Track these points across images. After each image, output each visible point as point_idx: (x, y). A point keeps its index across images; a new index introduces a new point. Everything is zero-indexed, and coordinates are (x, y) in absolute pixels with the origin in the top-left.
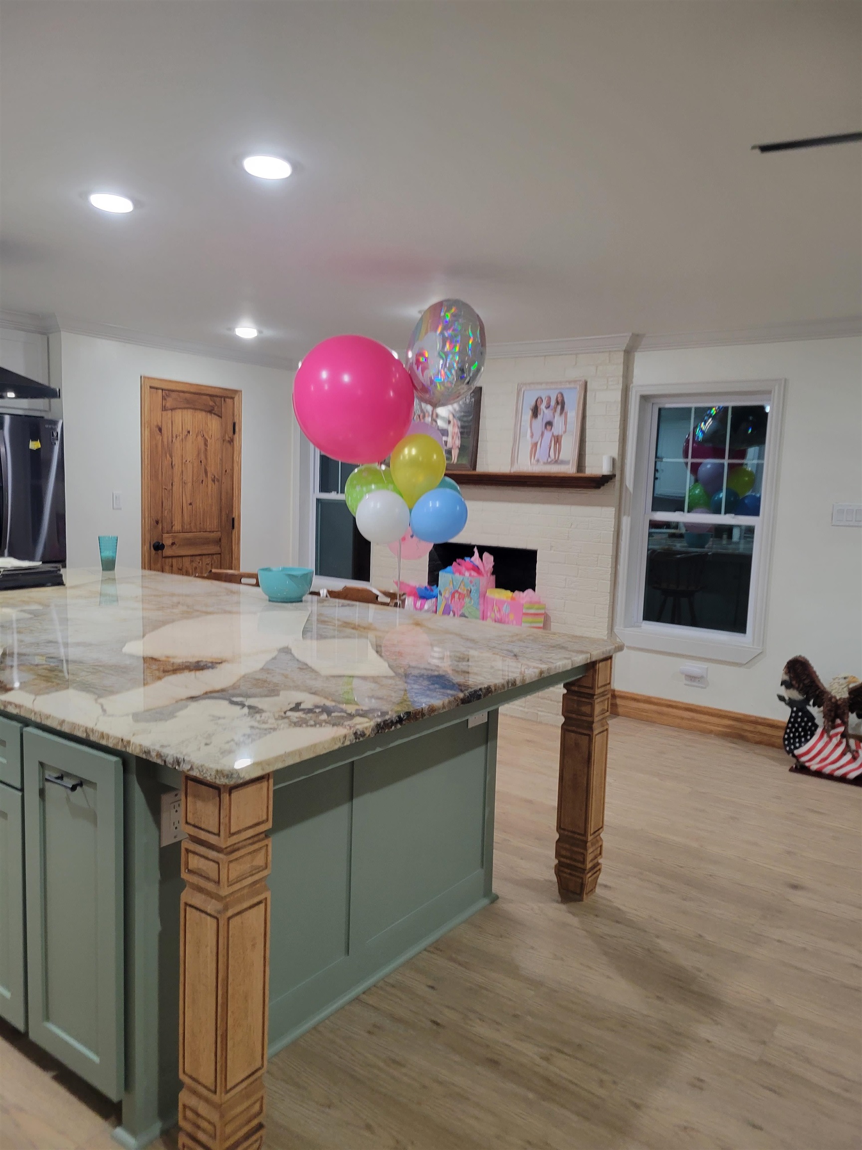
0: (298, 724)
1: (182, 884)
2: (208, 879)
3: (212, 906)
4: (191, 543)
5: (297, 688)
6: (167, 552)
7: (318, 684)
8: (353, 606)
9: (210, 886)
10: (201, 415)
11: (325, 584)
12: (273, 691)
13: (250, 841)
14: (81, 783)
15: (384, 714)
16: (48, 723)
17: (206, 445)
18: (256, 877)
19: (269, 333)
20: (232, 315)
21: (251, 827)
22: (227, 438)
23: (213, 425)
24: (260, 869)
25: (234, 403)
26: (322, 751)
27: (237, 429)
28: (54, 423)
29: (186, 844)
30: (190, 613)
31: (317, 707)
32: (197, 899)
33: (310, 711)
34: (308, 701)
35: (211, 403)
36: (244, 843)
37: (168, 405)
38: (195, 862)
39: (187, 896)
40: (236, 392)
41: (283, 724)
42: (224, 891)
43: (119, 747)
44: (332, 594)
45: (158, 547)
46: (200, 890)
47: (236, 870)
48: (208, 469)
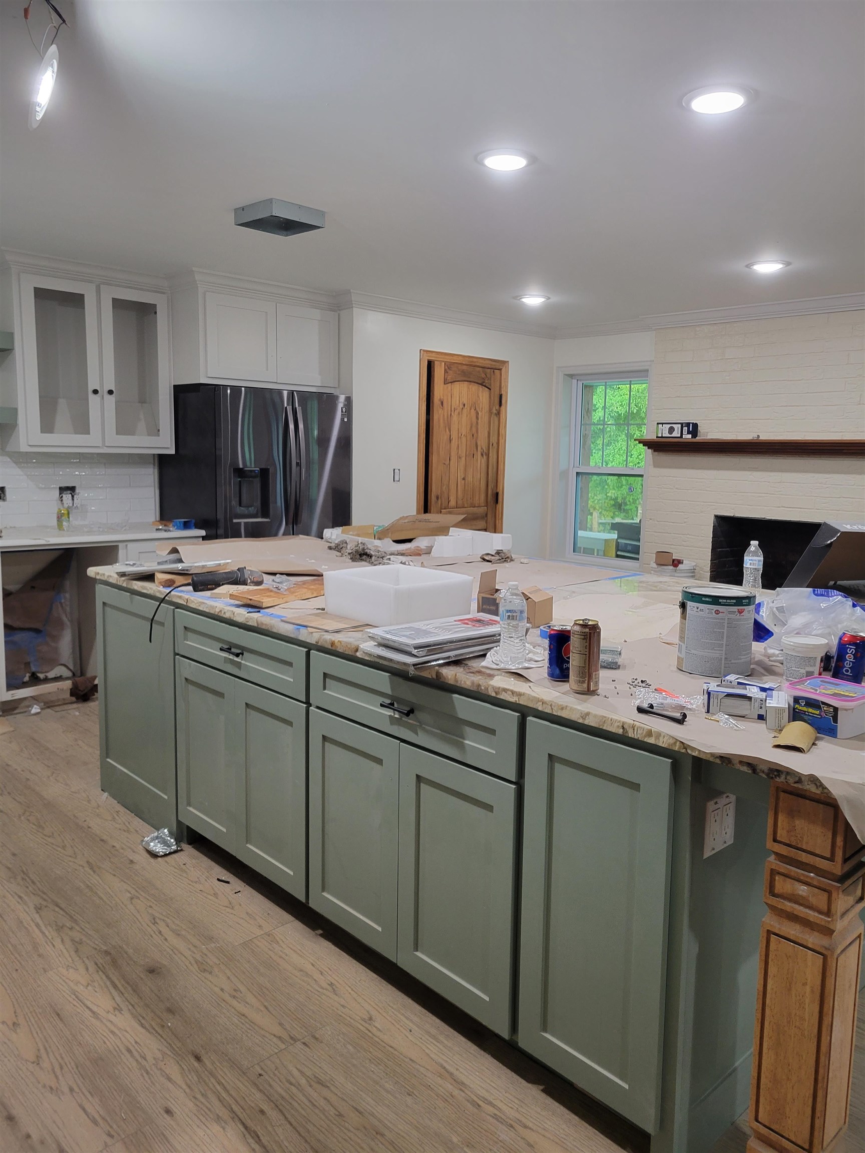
3: (814, 940)
10: (474, 387)
17: (477, 418)
18: (855, 910)
21: (856, 852)
22: (494, 411)
23: (484, 397)
24: (859, 900)
25: (501, 375)
27: (503, 401)
35: (483, 376)
36: (852, 871)
37: (449, 378)
38: (787, 886)
40: (504, 363)
46: (795, 918)
47: (845, 901)
48: (479, 443)
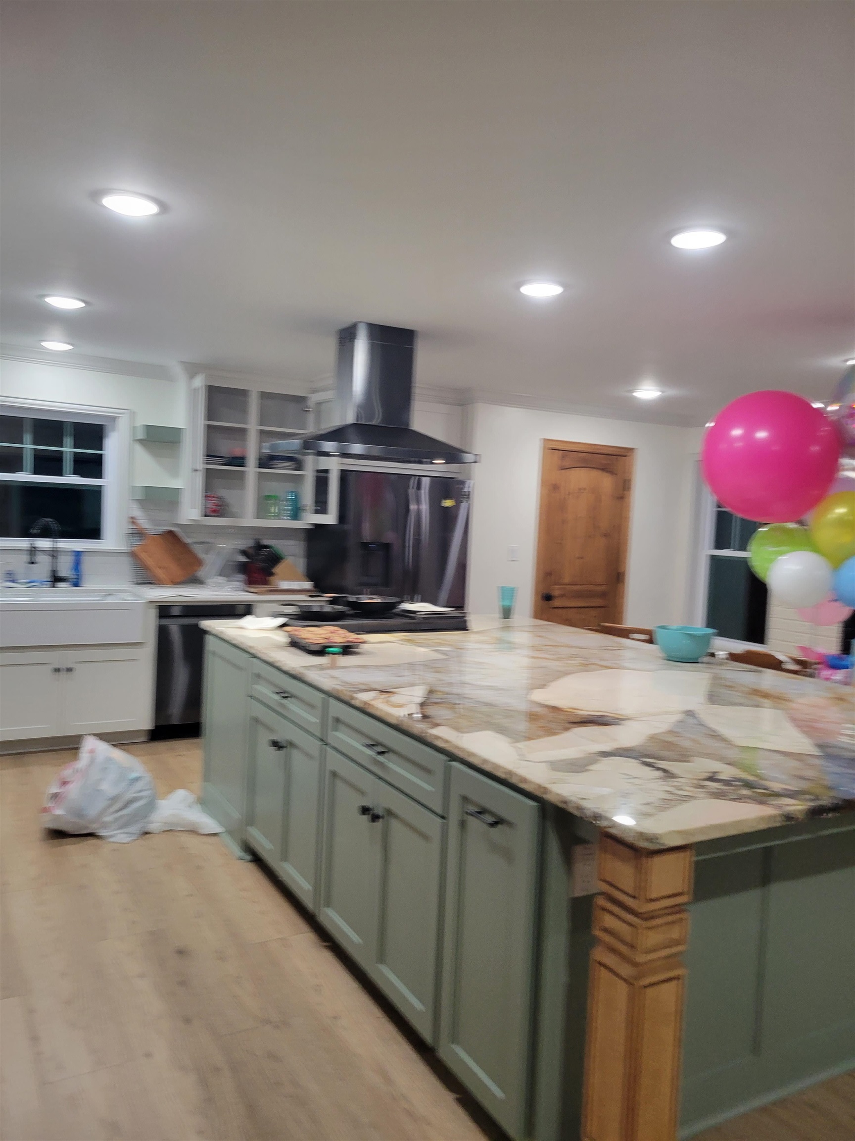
0: (719, 795)
1: (595, 941)
2: (623, 941)
3: (626, 970)
4: (579, 595)
5: (708, 756)
6: (556, 603)
7: (732, 754)
8: (760, 672)
9: (623, 949)
10: (595, 474)
11: (725, 646)
12: (684, 757)
13: (670, 911)
14: (498, 822)
15: (817, 798)
16: (471, 760)
17: (599, 501)
18: (674, 950)
19: (672, 392)
20: (632, 376)
21: (669, 897)
22: (618, 495)
23: (606, 482)
24: (677, 943)
25: (626, 461)
26: (747, 829)
27: (628, 487)
28: (462, 483)
29: (601, 901)
30: (587, 666)
31: (739, 780)
32: (610, 960)
33: (727, 783)
34: (727, 772)
35: (606, 462)
36: (660, 912)
37: (566, 465)
38: (609, 921)
39: (599, 954)
40: (631, 450)
41: (699, 793)
42: (641, 958)
43: (538, 793)
44: (734, 657)
45: (548, 598)
46: (613, 950)
47: (653, 938)
